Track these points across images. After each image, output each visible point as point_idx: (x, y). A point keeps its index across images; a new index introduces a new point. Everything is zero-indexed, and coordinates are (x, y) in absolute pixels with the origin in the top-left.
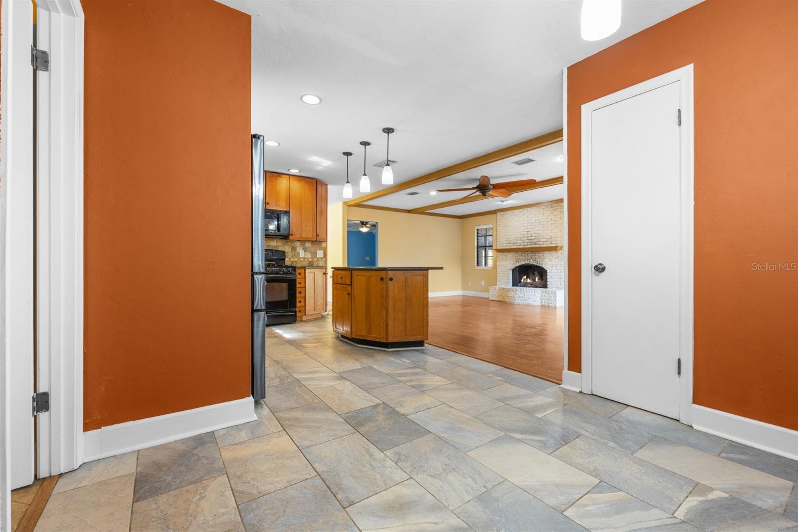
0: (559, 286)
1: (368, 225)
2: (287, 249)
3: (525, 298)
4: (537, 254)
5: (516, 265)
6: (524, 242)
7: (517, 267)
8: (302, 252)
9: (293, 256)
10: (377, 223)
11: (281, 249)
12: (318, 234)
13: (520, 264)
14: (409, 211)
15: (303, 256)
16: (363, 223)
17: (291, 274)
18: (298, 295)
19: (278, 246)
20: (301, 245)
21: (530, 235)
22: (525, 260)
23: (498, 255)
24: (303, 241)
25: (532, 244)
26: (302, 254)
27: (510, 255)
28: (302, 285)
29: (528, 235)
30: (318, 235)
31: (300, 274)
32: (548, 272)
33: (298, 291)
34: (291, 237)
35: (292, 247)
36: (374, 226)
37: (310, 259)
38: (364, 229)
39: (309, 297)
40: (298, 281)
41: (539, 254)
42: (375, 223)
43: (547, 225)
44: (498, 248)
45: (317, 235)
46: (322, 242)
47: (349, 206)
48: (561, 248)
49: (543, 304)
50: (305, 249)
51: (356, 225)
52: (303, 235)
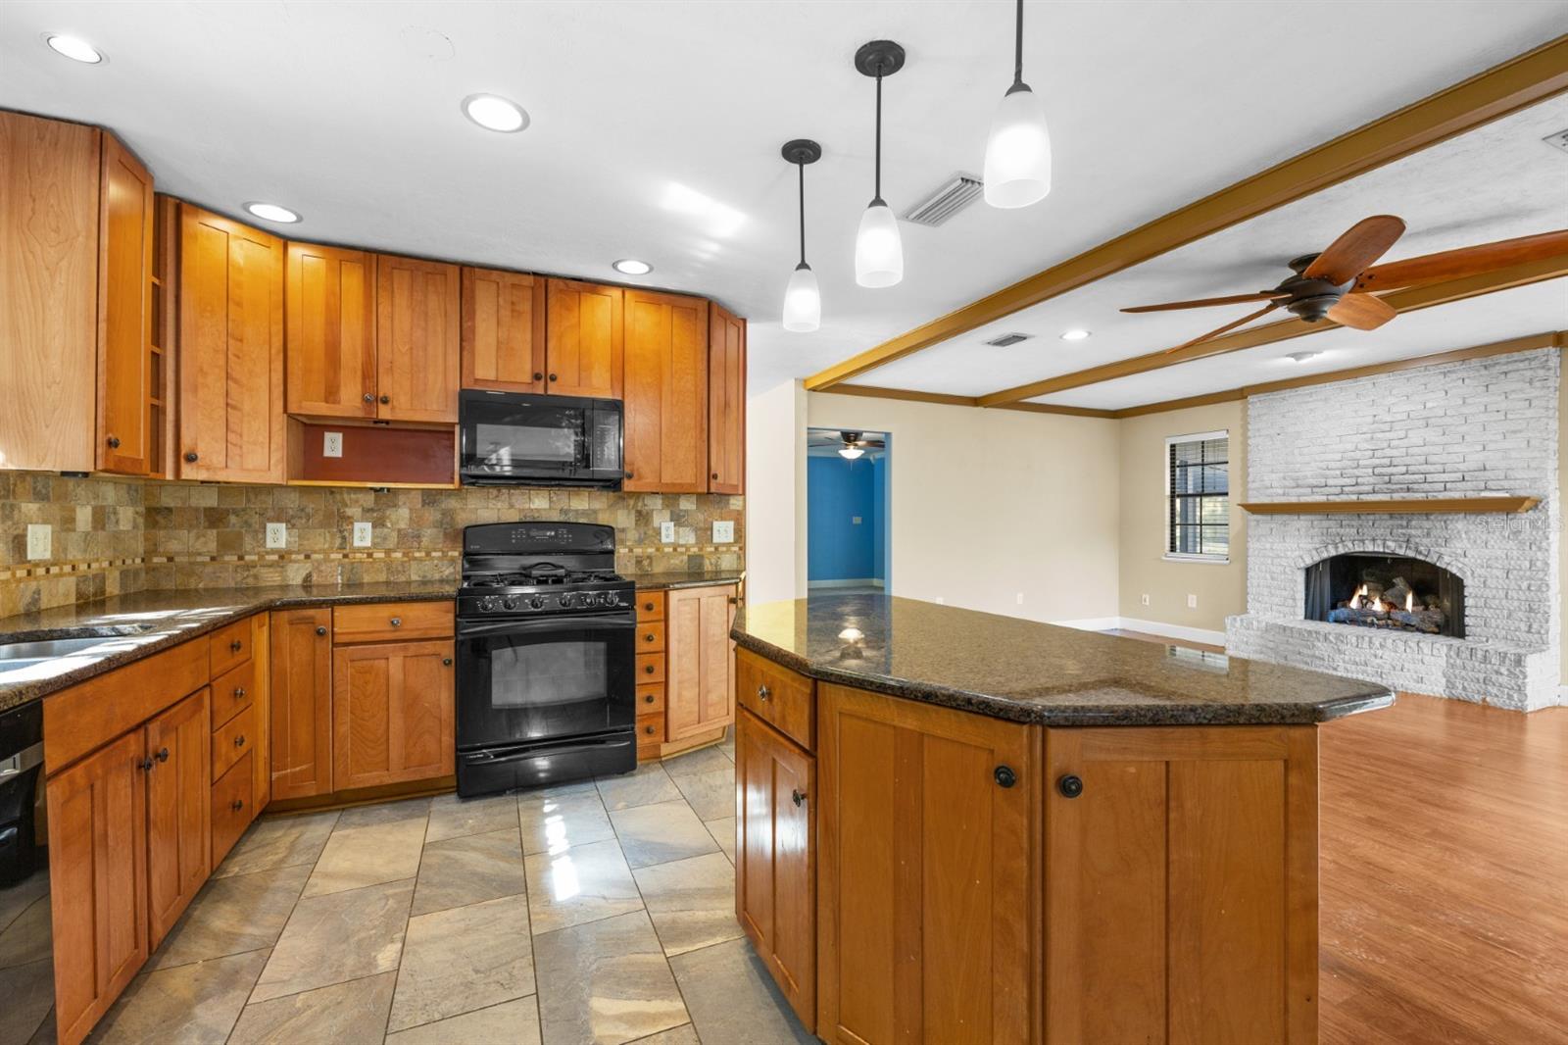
0: (1523, 636)
1: (860, 443)
2: (622, 519)
3: (1379, 666)
4: (1414, 523)
5: (1325, 555)
6: (1357, 484)
7: (1324, 561)
8: (667, 529)
9: (640, 542)
10: (888, 435)
11: (603, 519)
12: (712, 472)
13: (1341, 551)
14: (976, 401)
15: (672, 539)
16: (850, 437)
17: (617, 610)
18: (641, 678)
19: (595, 512)
20: (666, 506)
21: (1387, 461)
22: (1363, 541)
23: (1253, 524)
24: (671, 496)
25: (1393, 491)
26: (668, 532)
27: (1302, 522)
28: (658, 644)
29: (1377, 461)
30: (715, 477)
31: (649, 607)
32: (1466, 582)
33: (640, 663)
34: (628, 486)
35: (639, 513)
36: (879, 444)
37: (695, 550)
38: (851, 453)
39: (680, 682)
40: (641, 630)
41: (1427, 524)
42: (881, 437)
43: (1464, 429)
44: (1253, 501)
45: (711, 476)
46: (729, 495)
47: (814, 390)
48: (1536, 504)
49: (1459, 692)
50: (678, 519)
51: (831, 442)
52: (666, 479)
